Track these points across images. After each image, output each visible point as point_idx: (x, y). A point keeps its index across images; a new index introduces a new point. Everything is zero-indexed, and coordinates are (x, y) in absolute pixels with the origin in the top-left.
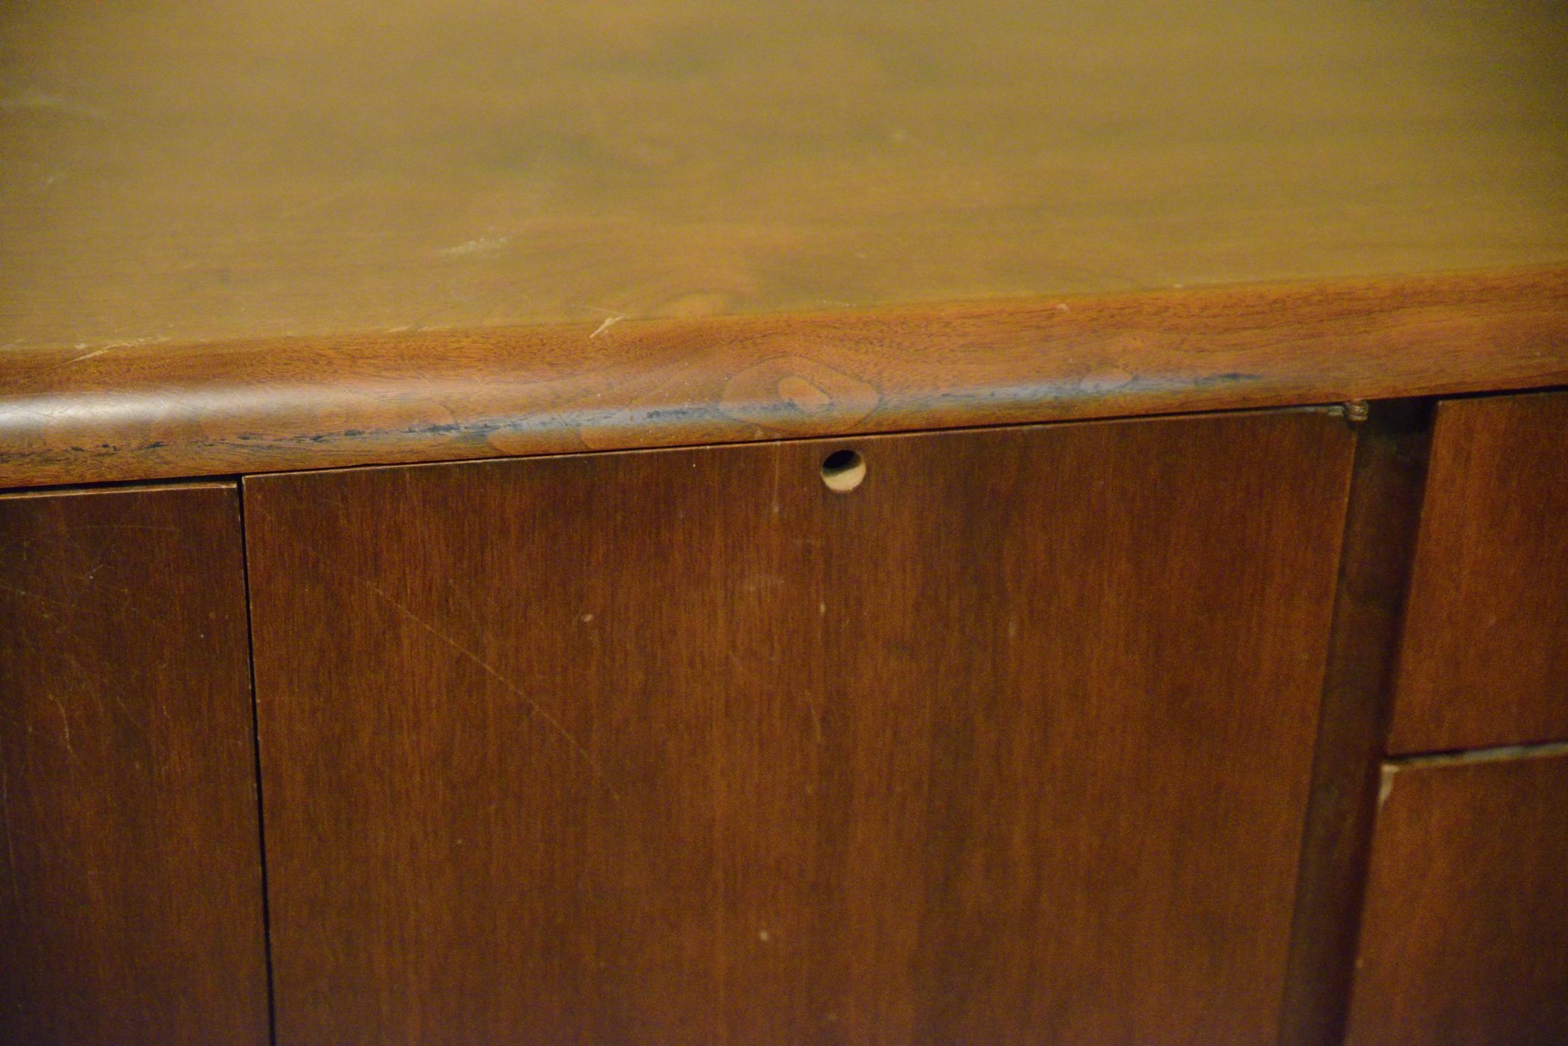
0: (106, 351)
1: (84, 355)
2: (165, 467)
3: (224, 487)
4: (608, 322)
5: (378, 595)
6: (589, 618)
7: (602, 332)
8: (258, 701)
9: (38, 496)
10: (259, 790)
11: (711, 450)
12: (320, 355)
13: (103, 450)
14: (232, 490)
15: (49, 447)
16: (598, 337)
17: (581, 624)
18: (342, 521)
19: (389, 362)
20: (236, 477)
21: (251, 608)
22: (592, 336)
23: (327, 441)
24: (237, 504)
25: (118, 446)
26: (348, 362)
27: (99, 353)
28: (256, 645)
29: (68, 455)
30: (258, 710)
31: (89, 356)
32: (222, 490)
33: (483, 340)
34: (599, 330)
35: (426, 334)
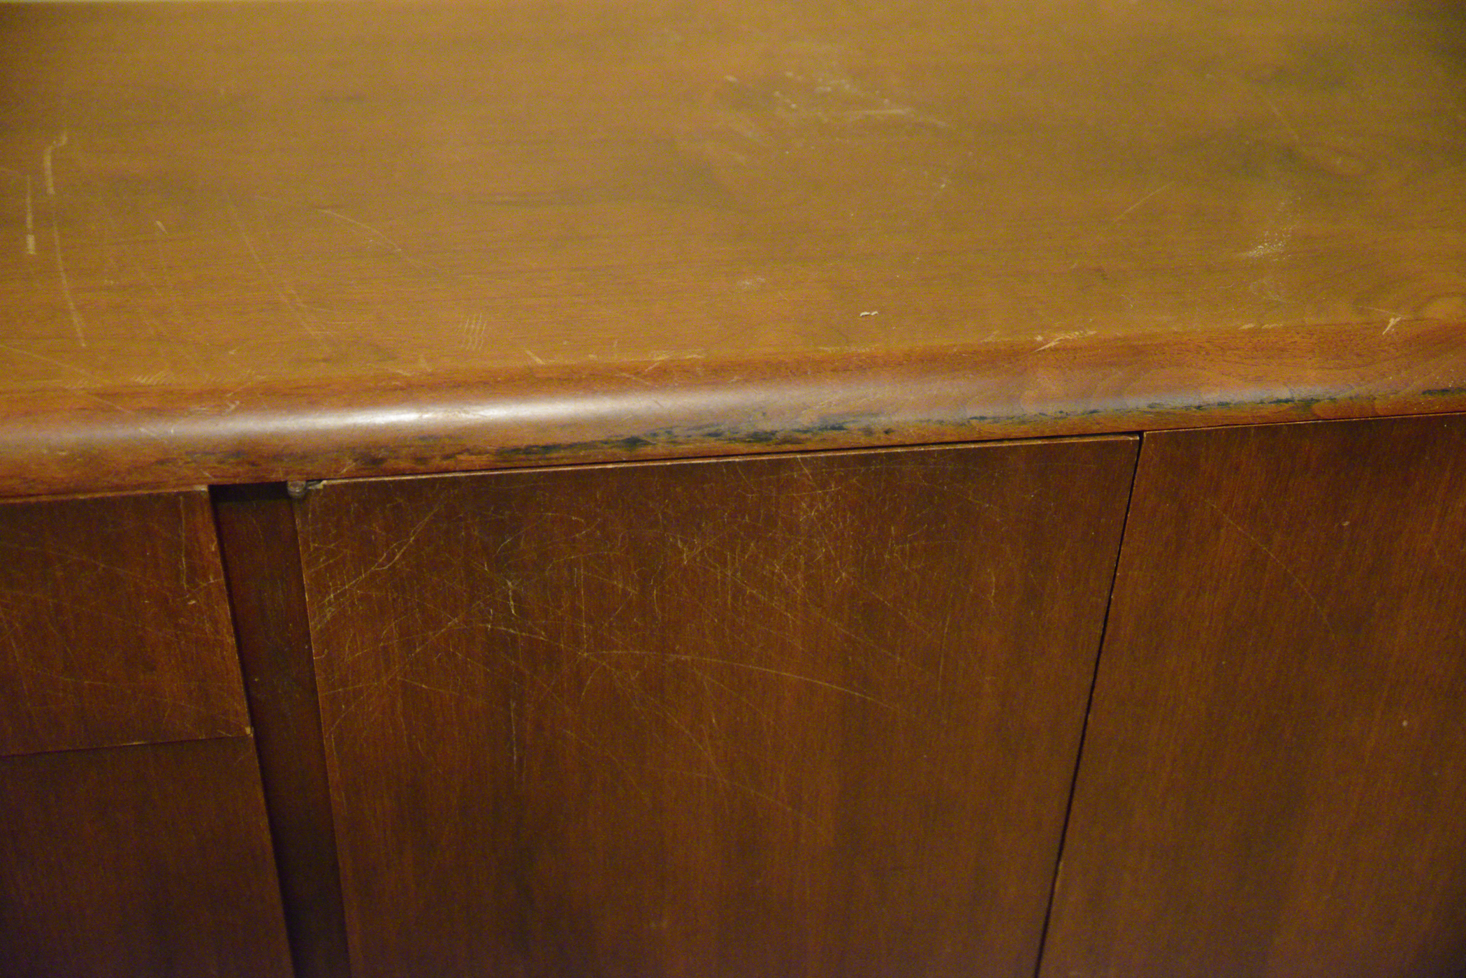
0: (1057, 343)
1: (1044, 345)
2: (1098, 427)
3: (1131, 439)
4: (1392, 321)
5: (1213, 508)
6: (1346, 524)
7: (1390, 331)
8: (1118, 574)
9: (1011, 444)
10: (1104, 630)
11: (1460, 415)
12: (1201, 347)
13: (1059, 415)
14: (1137, 440)
15: (1025, 412)
16: (1388, 334)
17: (1341, 527)
18: (1202, 460)
19: (1248, 353)
20: (1140, 433)
21: (1129, 515)
22: (1384, 333)
23: (1206, 409)
24: (1136, 450)
25: (1069, 412)
26: (1220, 353)
27: (1052, 344)
28: (1125, 539)
29: (1036, 418)
30: (1117, 579)
31: (1047, 346)
32: (1130, 440)
33: (1309, 336)
34: (1387, 329)
35: (1267, 331)
